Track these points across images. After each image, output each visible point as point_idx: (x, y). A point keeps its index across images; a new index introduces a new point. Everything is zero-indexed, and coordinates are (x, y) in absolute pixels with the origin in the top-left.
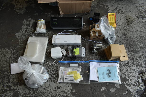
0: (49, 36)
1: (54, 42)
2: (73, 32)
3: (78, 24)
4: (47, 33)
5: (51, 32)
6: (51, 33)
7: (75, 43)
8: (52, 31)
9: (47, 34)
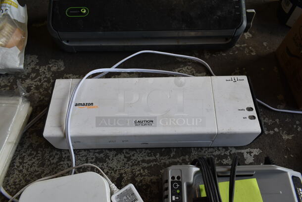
0: (37, 88)
1: (60, 126)
2: (185, 62)
3: (219, 13)
4: (33, 75)
5: (54, 69)
6: (53, 72)
7: (212, 136)
8: (61, 63)
9: (32, 79)
